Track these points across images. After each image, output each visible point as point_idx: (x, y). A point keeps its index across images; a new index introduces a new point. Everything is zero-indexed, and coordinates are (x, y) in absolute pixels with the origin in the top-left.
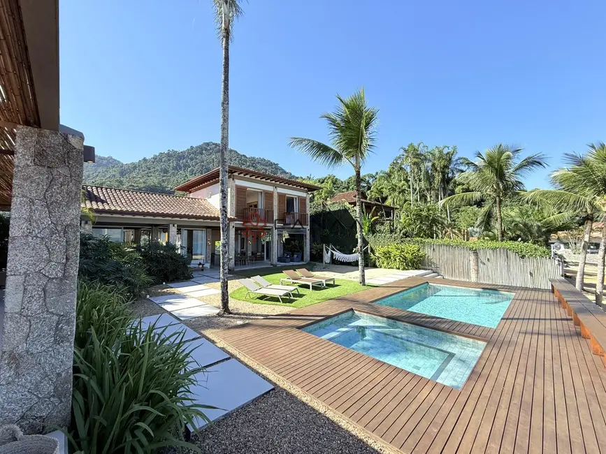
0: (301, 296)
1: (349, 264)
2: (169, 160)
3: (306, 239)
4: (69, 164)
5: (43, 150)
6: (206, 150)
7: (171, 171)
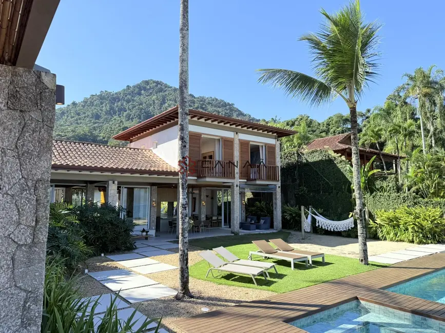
0: (281, 276)
1: (338, 234)
2: (102, 103)
3: (276, 199)
4: (42, 106)
5: (16, 90)
6: (145, 89)
7: (104, 116)
